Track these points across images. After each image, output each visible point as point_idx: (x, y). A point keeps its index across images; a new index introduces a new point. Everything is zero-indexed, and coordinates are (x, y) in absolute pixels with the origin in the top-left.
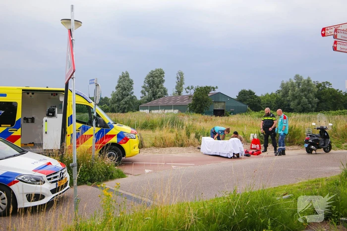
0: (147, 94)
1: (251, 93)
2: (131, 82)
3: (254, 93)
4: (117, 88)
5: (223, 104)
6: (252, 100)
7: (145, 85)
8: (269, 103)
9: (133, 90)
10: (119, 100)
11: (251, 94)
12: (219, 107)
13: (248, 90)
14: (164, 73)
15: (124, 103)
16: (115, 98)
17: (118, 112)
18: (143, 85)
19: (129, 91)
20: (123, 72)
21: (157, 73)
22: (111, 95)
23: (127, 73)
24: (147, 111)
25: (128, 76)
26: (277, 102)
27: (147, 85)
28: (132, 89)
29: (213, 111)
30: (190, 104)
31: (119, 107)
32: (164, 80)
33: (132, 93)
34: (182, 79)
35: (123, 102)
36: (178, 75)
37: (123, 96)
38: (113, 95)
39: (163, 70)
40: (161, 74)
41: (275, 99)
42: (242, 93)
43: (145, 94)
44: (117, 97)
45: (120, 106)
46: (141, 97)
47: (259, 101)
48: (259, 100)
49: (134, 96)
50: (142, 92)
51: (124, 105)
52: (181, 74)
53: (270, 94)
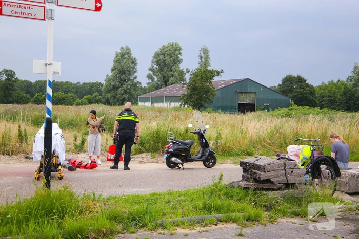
0: (156, 78)
1: (300, 80)
2: (134, 62)
3: (305, 81)
4: (113, 70)
5: (252, 96)
6: (302, 90)
7: (153, 66)
8: (332, 95)
9: (136, 74)
10: (115, 88)
11: (301, 82)
12: (247, 100)
13: (296, 76)
14: (180, 49)
15: (122, 92)
16: (110, 84)
17: (114, 105)
18: (150, 66)
19: (130, 74)
20: (122, 48)
21: (170, 50)
22: (105, 81)
23: (128, 49)
24: (148, 104)
25: (129, 53)
26: (345, 93)
27: (155, 66)
28: (135, 72)
29: (237, 105)
30: (184, 95)
31: (115, 97)
32: (181, 60)
33: (135, 78)
34: (207, 58)
35: (120, 90)
36: (202, 52)
37: (123, 81)
38: (109, 80)
39: (180, 45)
40: (176, 50)
41: (343, 89)
42: (288, 81)
43: (153, 79)
44: (113, 84)
45: (117, 96)
46: (148, 84)
47: (311, 92)
48: (312, 90)
49: (138, 82)
50: (149, 77)
51: (123, 94)
52: (206, 51)
53: (335, 82)
